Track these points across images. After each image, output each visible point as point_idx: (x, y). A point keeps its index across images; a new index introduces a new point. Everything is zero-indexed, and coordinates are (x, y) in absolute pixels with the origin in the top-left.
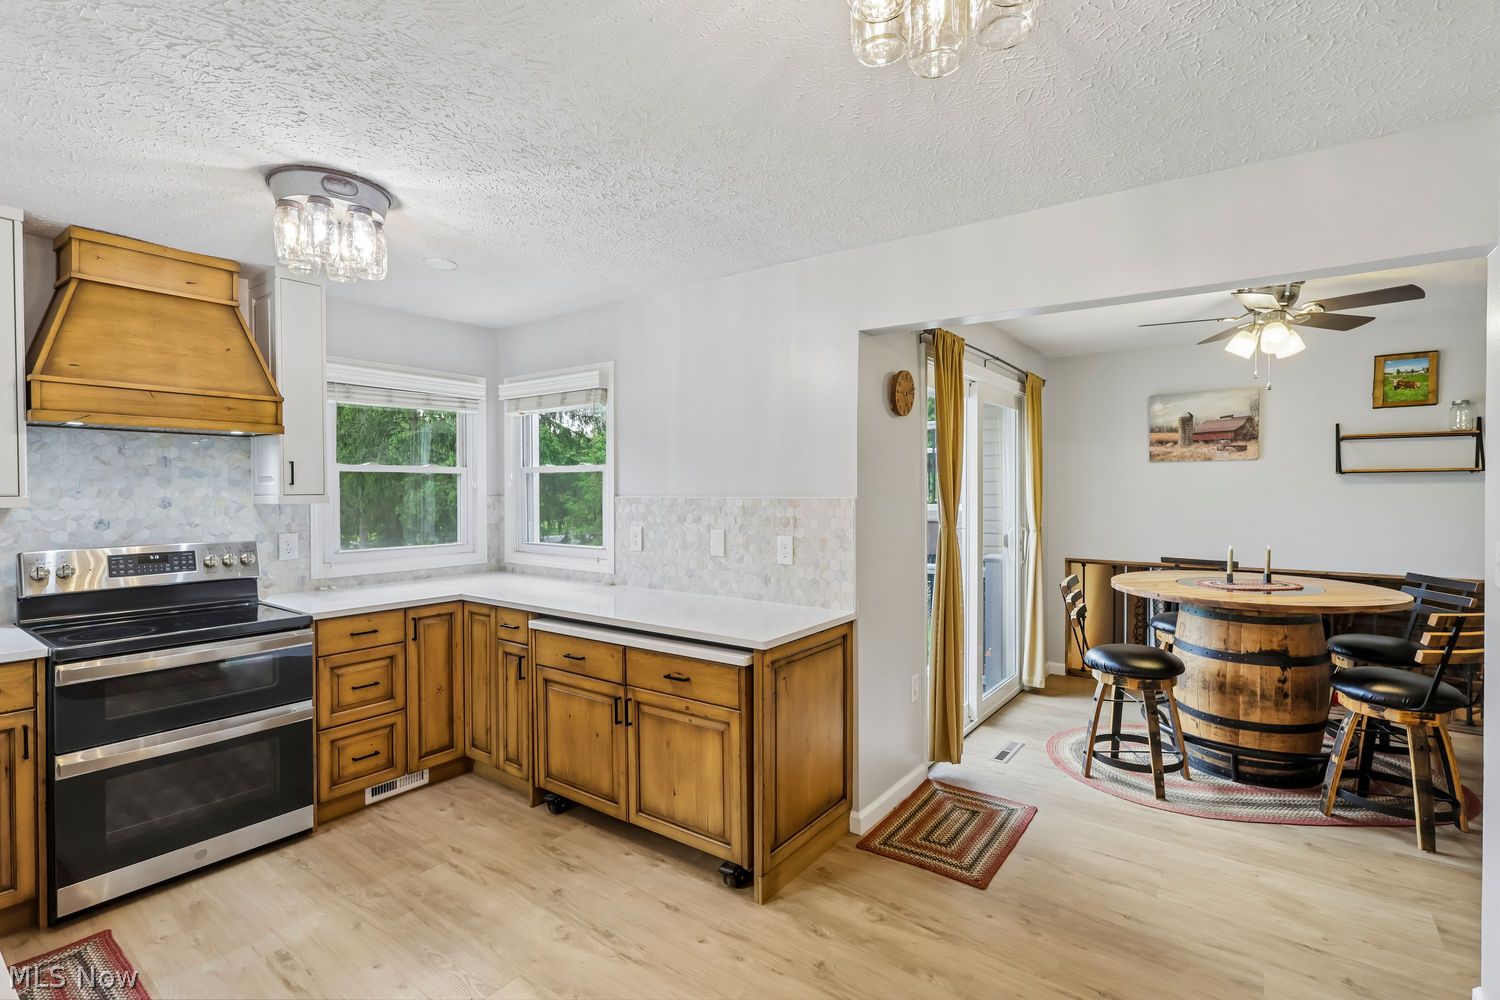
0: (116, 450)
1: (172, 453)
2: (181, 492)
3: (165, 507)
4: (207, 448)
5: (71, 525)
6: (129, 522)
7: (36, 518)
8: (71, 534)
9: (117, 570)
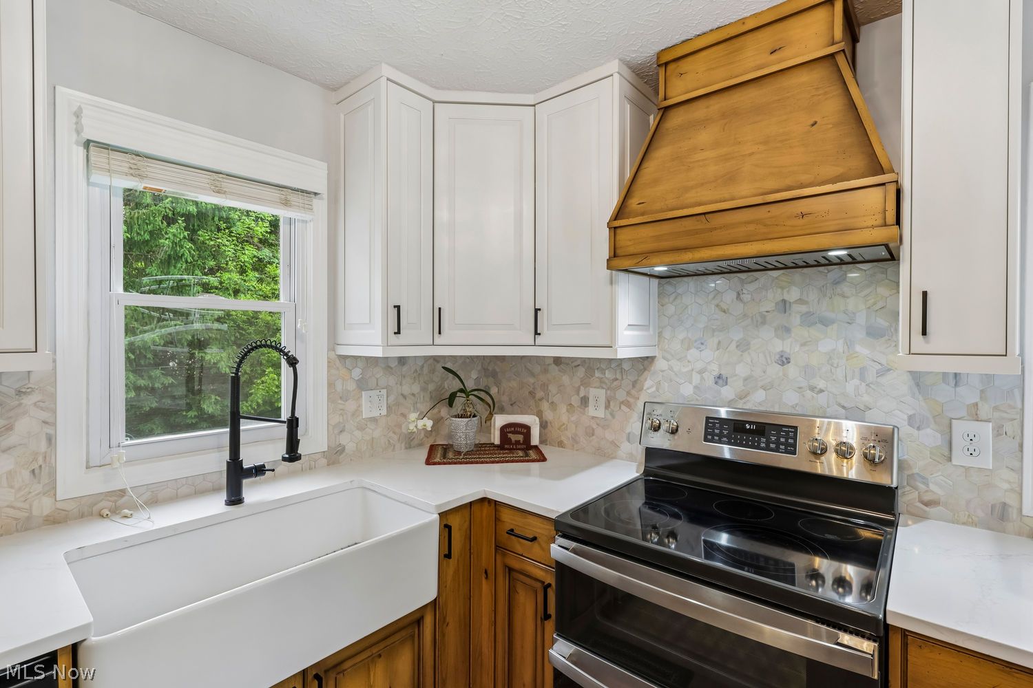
0: (734, 295)
1: (793, 294)
2: (803, 345)
3: (783, 364)
4: (836, 283)
5: (696, 378)
6: (745, 379)
7: (671, 368)
8: (696, 387)
9: (713, 435)
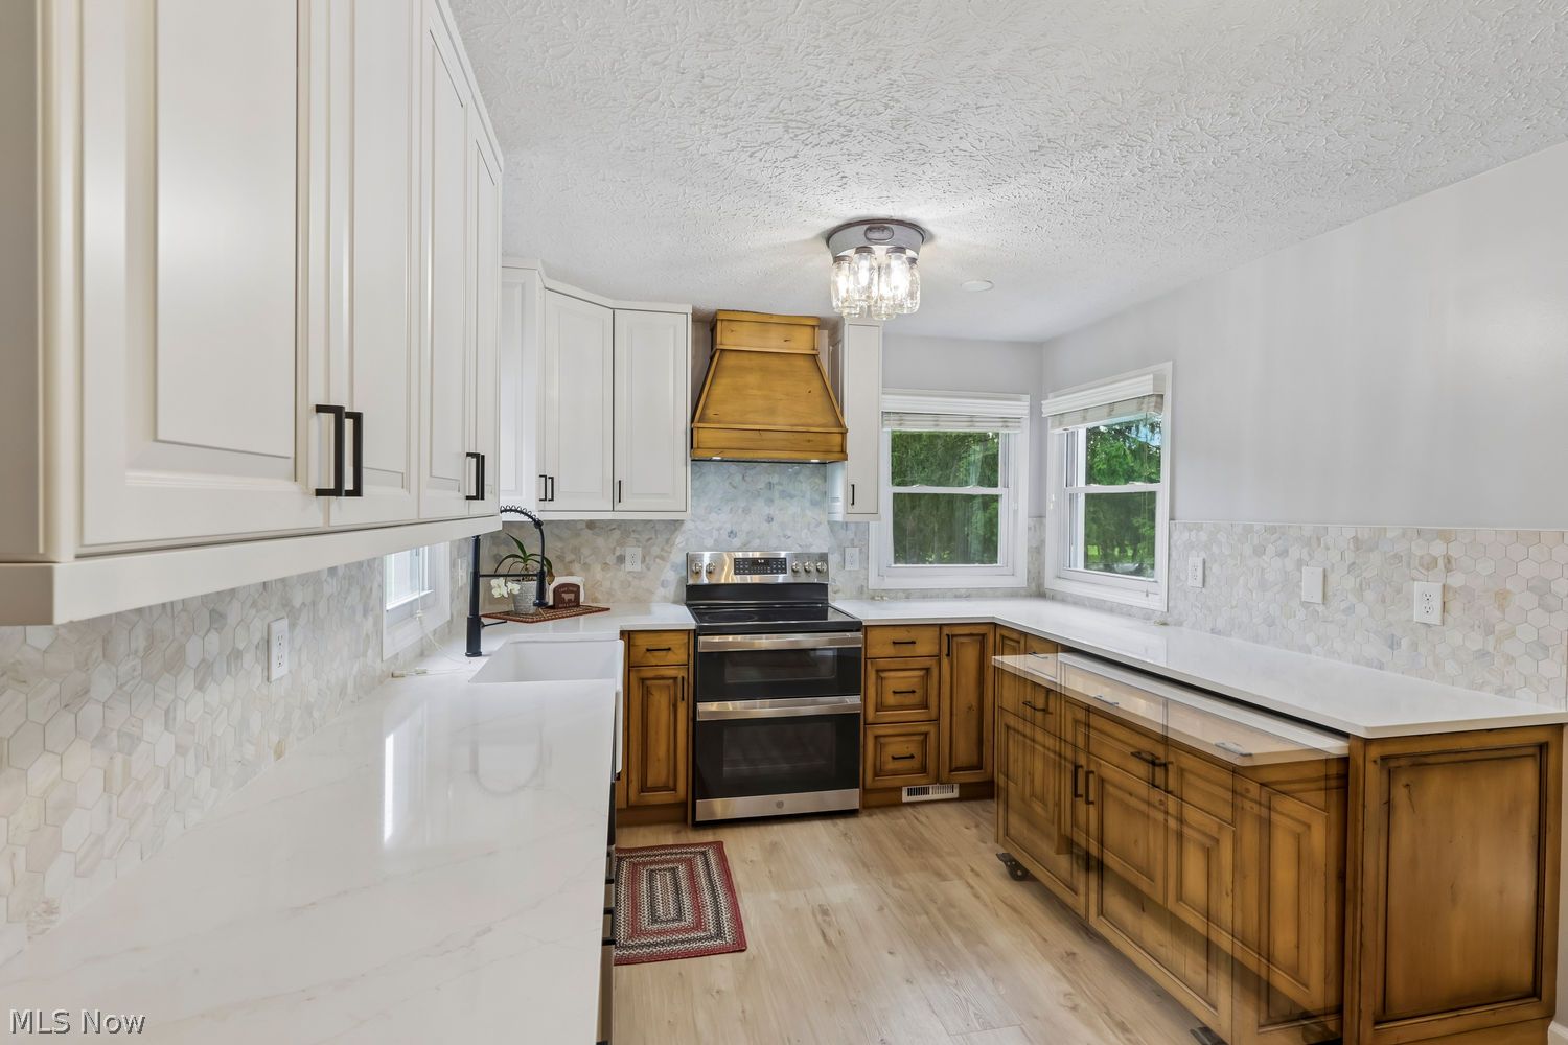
0: (741, 477)
1: (775, 479)
2: (781, 510)
3: (770, 522)
4: (797, 474)
5: (715, 533)
6: (748, 533)
7: (697, 528)
8: (716, 541)
9: (739, 569)
